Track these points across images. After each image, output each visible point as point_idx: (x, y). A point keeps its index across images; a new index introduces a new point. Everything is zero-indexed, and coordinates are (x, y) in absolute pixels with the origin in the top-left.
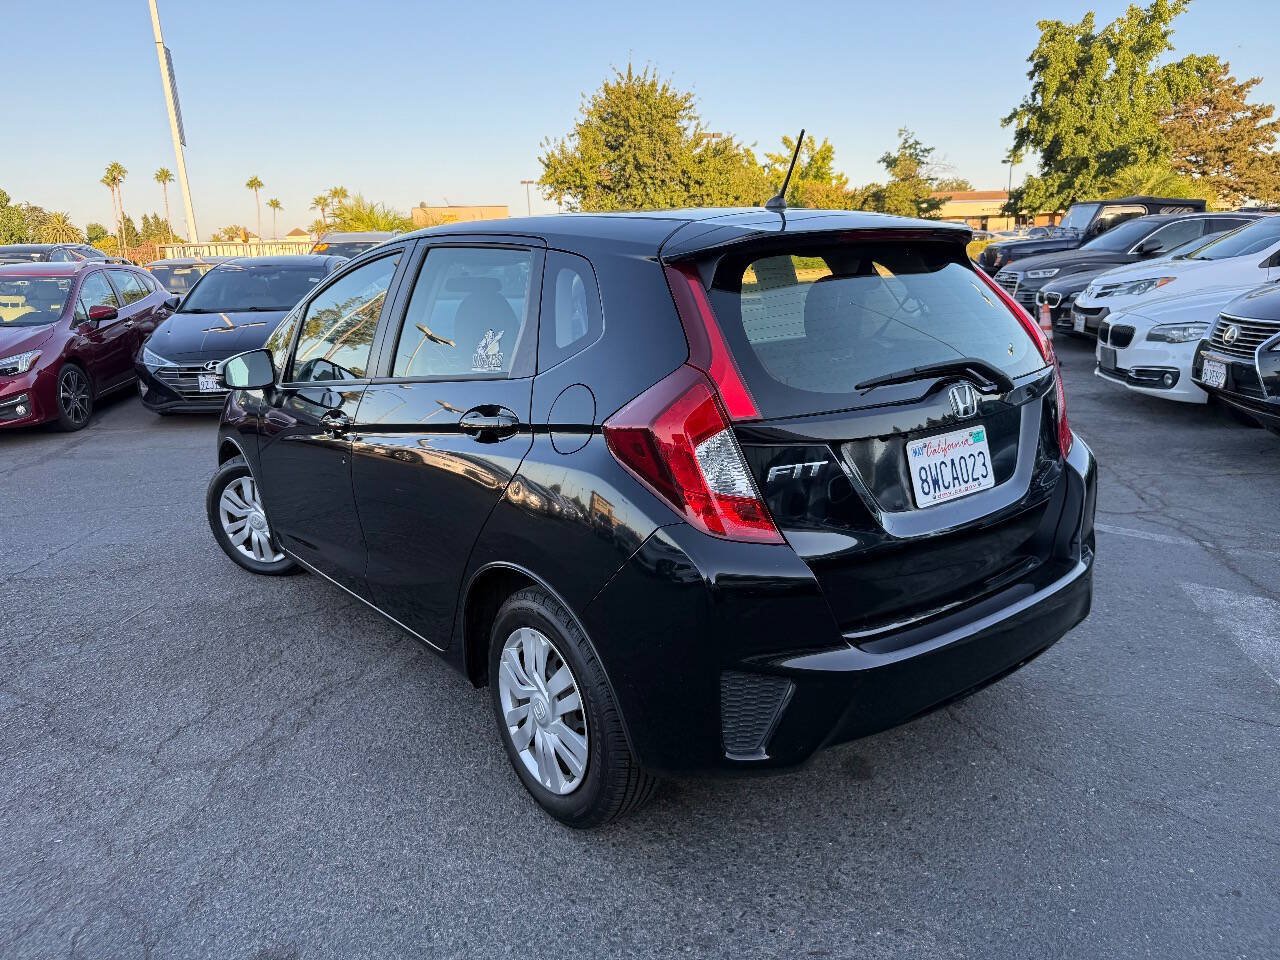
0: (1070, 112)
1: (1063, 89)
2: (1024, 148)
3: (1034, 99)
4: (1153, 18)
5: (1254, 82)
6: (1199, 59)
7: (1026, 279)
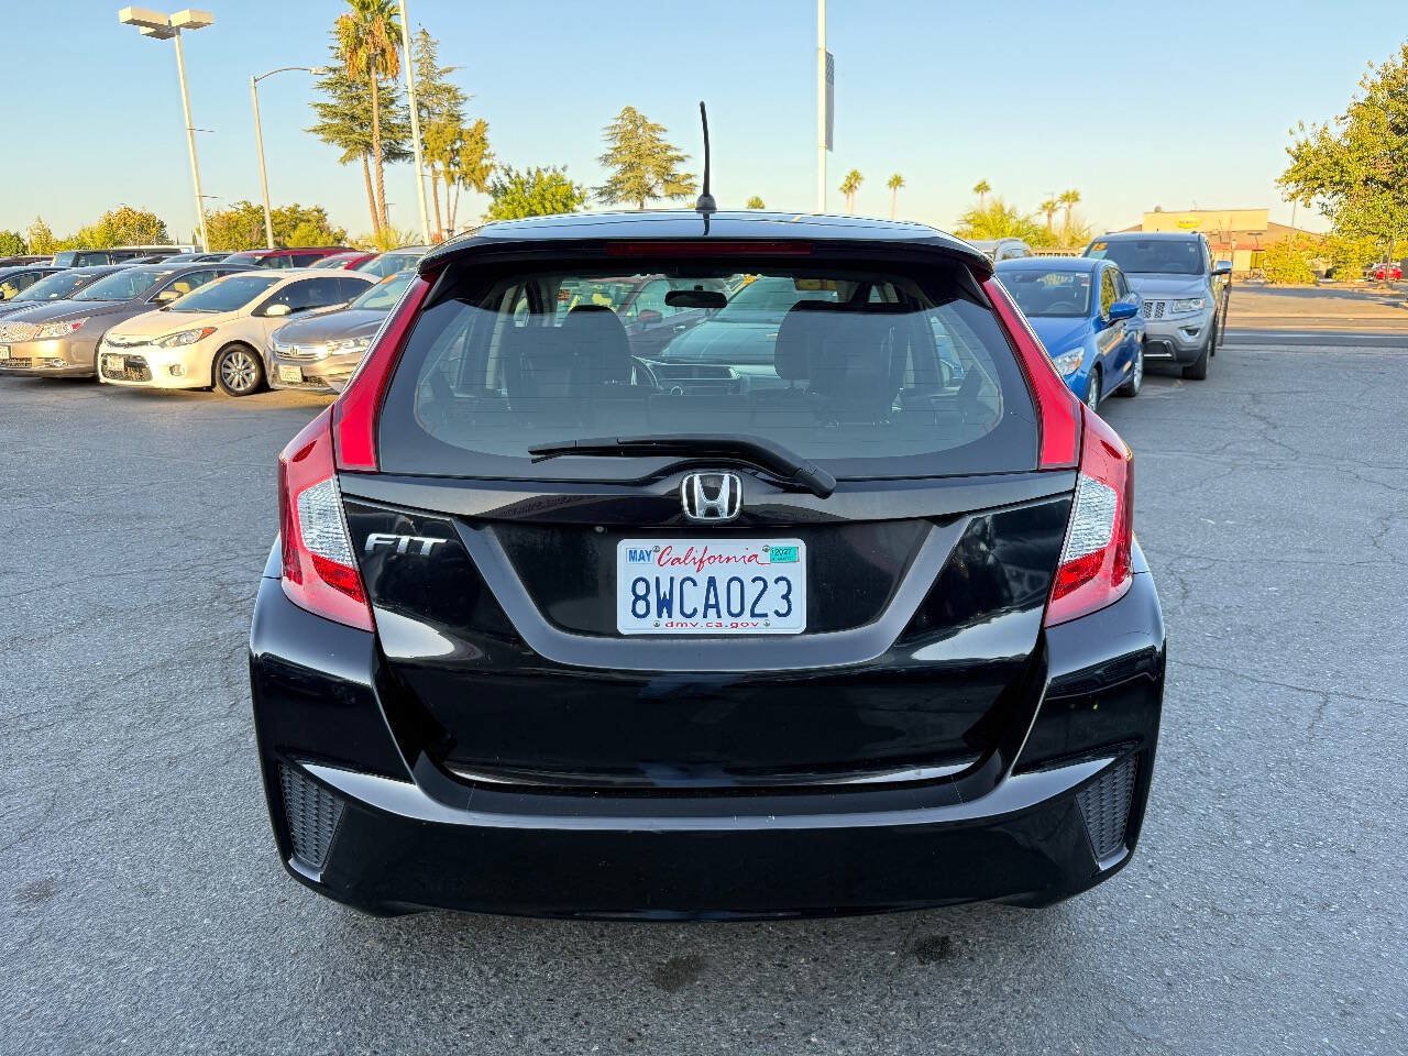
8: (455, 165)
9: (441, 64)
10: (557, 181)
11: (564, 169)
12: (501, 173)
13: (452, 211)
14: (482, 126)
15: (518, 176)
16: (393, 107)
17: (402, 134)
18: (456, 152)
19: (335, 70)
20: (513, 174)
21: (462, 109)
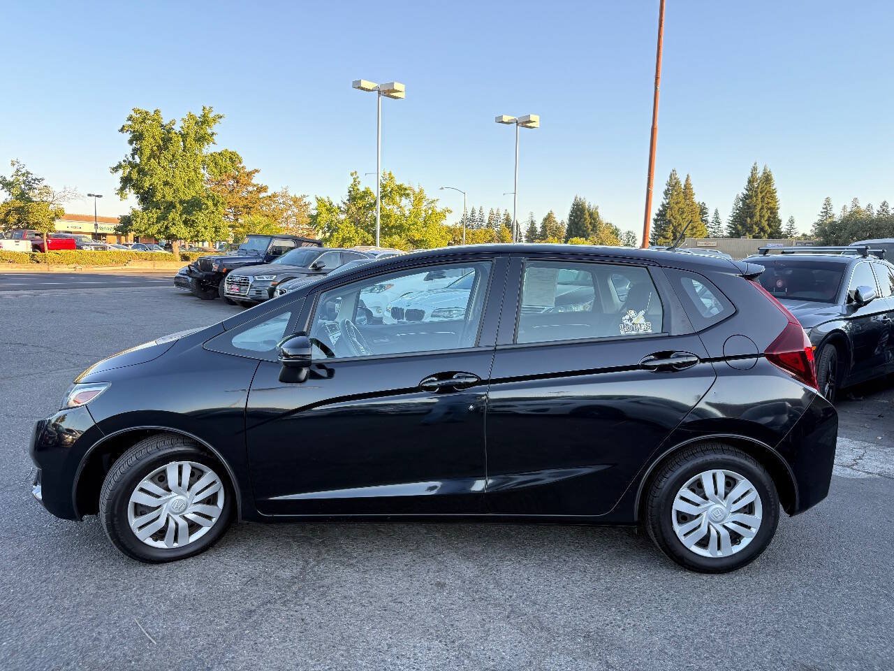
0: (159, 170)
1: (153, 156)
2: (127, 190)
3: (133, 158)
4: (203, 123)
5: (257, 171)
6: (231, 153)
7: (255, 281)
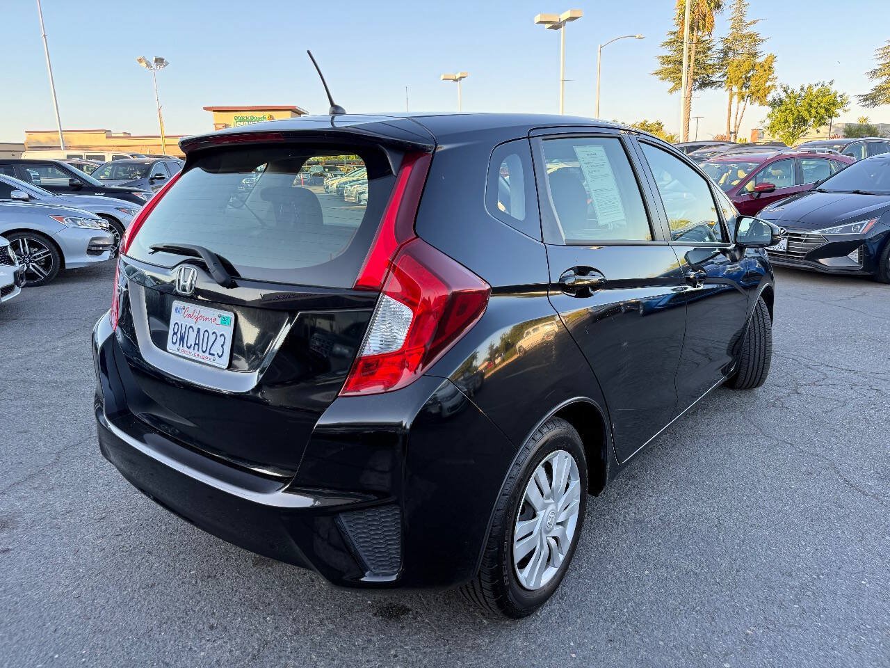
8: (746, 88)
9: (747, 20)
10: (825, 93)
11: (831, 83)
12: (780, 90)
13: (739, 119)
14: (772, 58)
15: (793, 92)
16: (710, 53)
17: (711, 70)
18: (748, 79)
19: (675, 33)
20: (789, 91)
21: (759, 48)
